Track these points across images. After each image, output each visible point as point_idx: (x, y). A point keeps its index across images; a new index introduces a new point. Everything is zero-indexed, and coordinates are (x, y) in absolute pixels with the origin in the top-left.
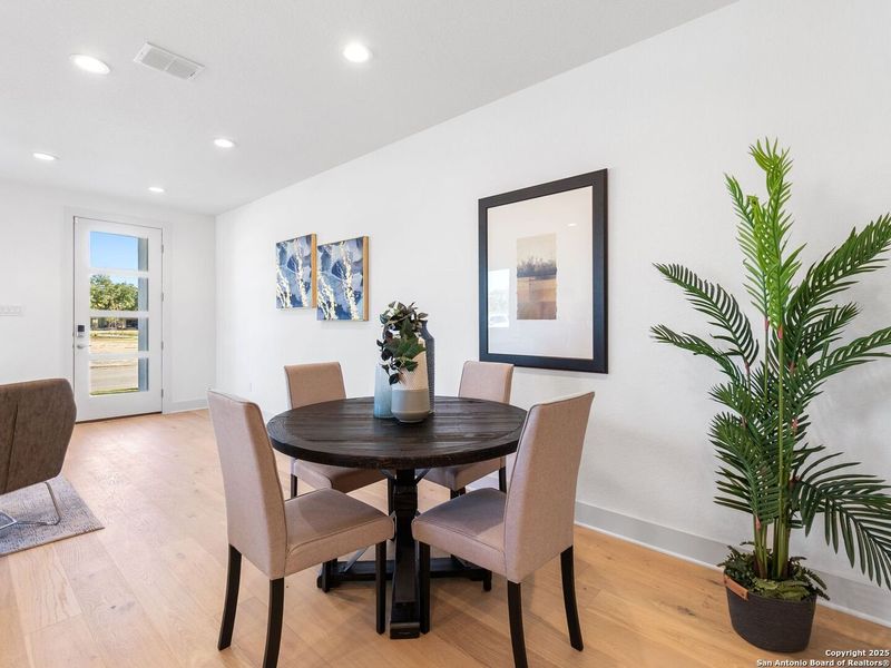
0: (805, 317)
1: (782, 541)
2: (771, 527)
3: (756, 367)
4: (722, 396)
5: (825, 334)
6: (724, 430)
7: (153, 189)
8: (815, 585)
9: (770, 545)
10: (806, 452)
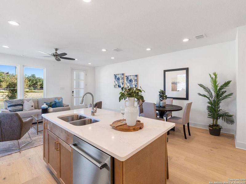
0: (219, 92)
1: (216, 122)
2: (215, 120)
3: (213, 99)
4: (209, 103)
5: (222, 94)
6: (208, 107)
7: (89, 64)
8: (221, 127)
9: (215, 123)
10: (220, 110)
